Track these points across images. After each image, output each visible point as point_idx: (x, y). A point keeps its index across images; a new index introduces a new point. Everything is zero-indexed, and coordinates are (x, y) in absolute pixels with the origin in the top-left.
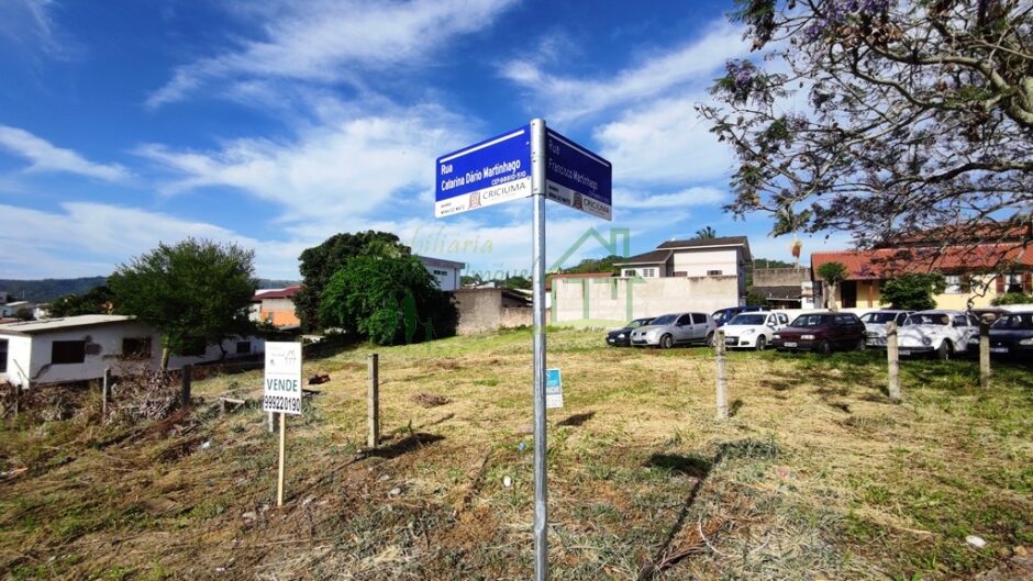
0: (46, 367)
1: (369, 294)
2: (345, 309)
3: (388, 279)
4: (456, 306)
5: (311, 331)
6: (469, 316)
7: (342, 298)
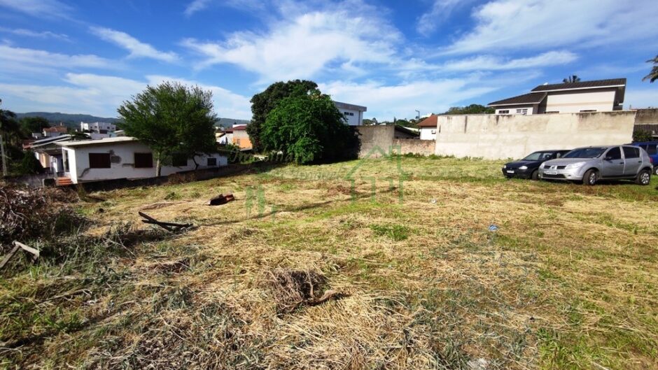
0: (86, 170)
1: (295, 126)
2: (278, 137)
3: (309, 115)
4: (359, 137)
5: (260, 152)
6: (368, 145)
7: (276, 129)
